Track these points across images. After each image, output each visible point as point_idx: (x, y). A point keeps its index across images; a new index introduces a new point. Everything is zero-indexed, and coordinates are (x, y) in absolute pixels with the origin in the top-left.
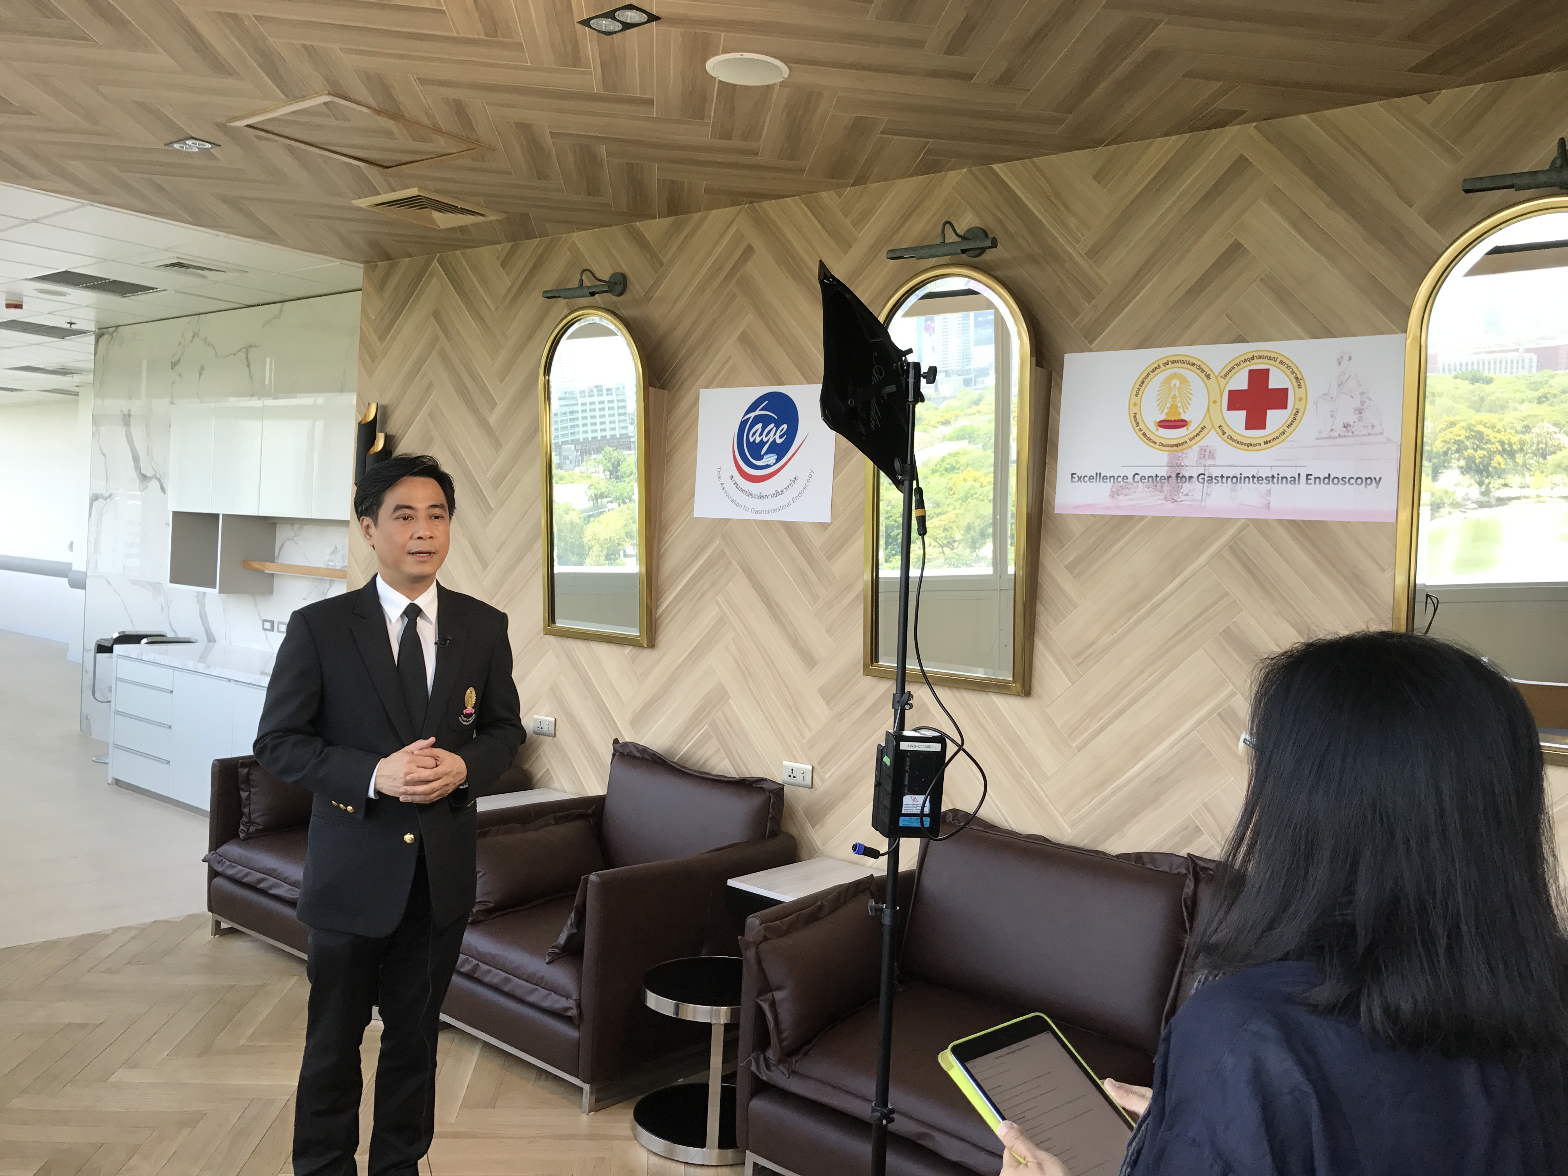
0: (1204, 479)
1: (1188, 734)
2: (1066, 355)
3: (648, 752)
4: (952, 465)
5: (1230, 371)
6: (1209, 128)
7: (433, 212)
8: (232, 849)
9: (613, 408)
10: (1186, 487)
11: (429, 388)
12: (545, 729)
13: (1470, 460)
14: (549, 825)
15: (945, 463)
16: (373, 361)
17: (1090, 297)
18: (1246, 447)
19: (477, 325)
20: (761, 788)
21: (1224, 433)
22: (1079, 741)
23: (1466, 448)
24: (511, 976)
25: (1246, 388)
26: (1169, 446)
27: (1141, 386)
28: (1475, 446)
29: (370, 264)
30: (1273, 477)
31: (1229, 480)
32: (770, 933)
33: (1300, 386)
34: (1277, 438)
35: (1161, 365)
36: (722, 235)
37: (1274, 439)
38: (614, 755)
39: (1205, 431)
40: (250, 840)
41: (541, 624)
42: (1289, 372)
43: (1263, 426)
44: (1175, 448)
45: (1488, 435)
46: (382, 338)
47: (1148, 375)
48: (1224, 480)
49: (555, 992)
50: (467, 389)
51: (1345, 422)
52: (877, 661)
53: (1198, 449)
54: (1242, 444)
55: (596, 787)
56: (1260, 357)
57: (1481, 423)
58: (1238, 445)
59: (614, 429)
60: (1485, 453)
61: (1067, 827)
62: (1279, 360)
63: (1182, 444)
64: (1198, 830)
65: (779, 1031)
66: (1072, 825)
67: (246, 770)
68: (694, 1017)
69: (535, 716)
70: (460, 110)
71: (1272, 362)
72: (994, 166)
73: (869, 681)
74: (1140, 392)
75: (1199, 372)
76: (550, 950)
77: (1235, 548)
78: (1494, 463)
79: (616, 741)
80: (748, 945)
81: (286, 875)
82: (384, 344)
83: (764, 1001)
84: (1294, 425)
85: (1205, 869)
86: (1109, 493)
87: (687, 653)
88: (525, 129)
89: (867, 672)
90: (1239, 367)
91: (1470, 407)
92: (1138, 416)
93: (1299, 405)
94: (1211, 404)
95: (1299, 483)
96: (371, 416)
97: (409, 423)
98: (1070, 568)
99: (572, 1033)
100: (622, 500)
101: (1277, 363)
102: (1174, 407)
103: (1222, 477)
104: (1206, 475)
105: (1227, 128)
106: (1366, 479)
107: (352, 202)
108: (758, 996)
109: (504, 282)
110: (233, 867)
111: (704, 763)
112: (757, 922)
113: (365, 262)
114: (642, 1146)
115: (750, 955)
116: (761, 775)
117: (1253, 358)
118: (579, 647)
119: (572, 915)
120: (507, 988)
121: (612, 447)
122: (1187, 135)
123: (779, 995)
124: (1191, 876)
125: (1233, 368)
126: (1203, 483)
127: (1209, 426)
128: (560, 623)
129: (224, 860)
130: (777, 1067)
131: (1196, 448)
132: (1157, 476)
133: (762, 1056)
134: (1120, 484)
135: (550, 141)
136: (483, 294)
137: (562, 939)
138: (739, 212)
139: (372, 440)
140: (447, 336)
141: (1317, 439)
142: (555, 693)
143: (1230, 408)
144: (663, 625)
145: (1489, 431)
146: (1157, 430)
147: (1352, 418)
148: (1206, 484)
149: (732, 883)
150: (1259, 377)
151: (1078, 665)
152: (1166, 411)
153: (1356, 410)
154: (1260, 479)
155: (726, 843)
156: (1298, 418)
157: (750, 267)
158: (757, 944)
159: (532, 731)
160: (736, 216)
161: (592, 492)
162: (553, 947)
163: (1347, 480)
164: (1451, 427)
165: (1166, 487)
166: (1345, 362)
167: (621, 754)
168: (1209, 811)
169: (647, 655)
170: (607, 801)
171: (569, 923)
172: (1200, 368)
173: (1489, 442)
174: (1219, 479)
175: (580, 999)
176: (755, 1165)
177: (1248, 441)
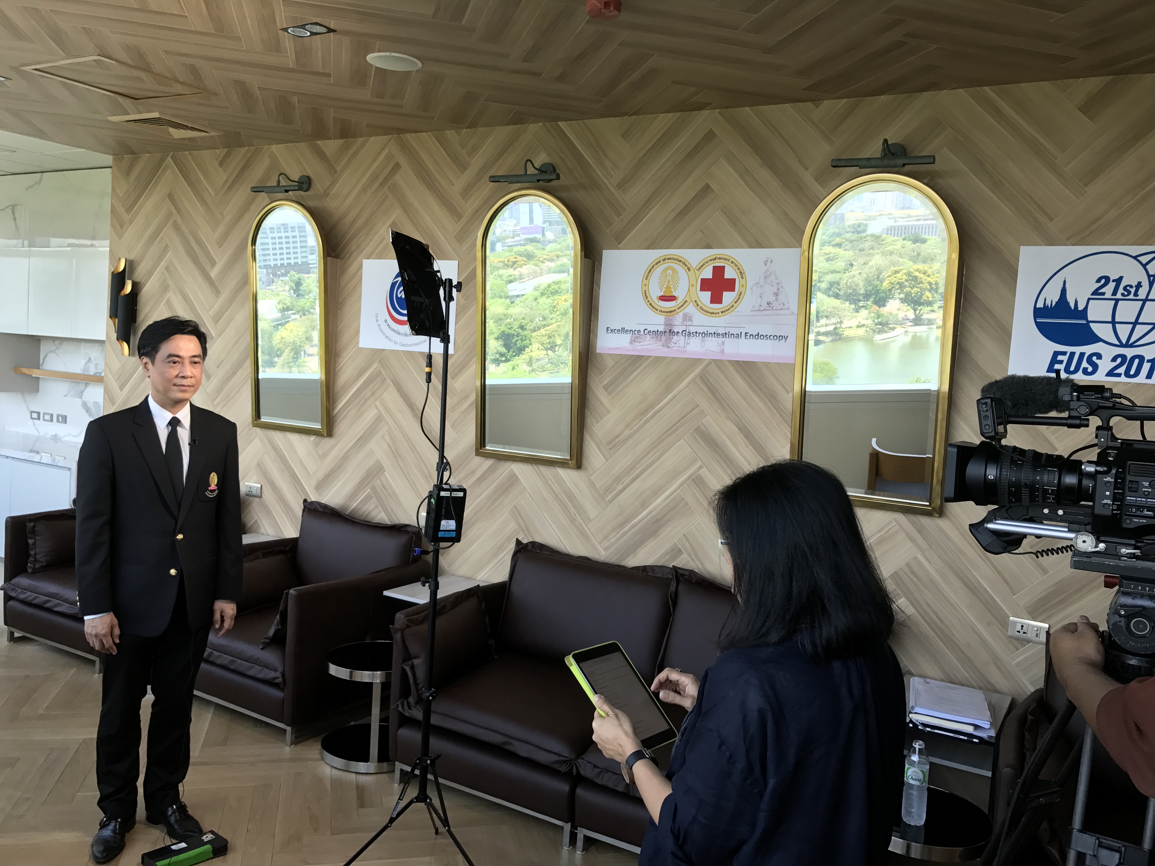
0: (685, 334)
1: (675, 491)
2: (604, 251)
3: (328, 509)
4: (556, 290)
5: (702, 266)
6: (692, 111)
7: (170, 128)
8: (23, 581)
9: (296, 242)
10: (675, 338)
11: (166, 249)
12: (254, 492)
13: (908, 294)
14: (259, 558)
15: (551, 288)
16: (122, 227)
17: (619, 215)
18: (710, 315)
19: (202, 207)
20: (407, 531)
21: (698, 305)
22: (610, 497)
23: (905, 287)
24: (235, 659)
25: (711, 277)
26: (665, 312)
27: (649, 273)
28: (912, 286)
29: (118, 156)
30: (726, 334)
31: (700, 335)
32: (411, 623)
33: (742, 278)
34: (729, 309)
35: (661, 261)
36: (379, 154)
37: (727, 310)
38: (304, 510)
39: (687, 304)
40: (36, 573)
41: (250, 420)
42: (736, 268)
43: (720, 302)
44: (669, 314)
45: (921, 279)
46: (128, 210)
47: (653, 266)
48: (698, 334)
49: (267, 668)
50: (194, 251)
51: (768, 301)
52: (485, 446)
53: (682, 315)
54: (708, 312)
55: (291, 532)
56: (720, 258)
57: (918, 270)
58: (706, 313)
59: (297, 258)
60: (919, 290)
61: (602, 551)
62: (730, 261)
63: (673, 311)
64: (680, 552)
65: (416, 685)
66: (606, 549)
67: (32, 524)
68: (362, 679)
69: (246, 483)
70: (194, 70)
71: (727, 262)
72: (559, 123)
73: (478, 459)
74: (649, 277)
75: (684, 266)
76: (263, 640)
77: (703, 377)
78: (924, 297)
79: (305, 501)
80: (397, 630)
81: (66, 597)
82: (131, 214)
83: (406, 665)
84: (739, 301)
85: (683, 575)
86: (629, 341)
87: (355, 441)
88: (240, 84)
89: (478, 453)
90: (707, 264)
91: (910, 260)
92: (647, 293)
93: (742, 290)
94: (691, 287)
95: (741, 338)
96: (121, 268)
97: (150, 274)
98: (606, 388)
99: (278, 694)
100: (304, 312)
101: (729, 263)
102: (668, 287)
103: (696, 333)
104: (687, 331)
105: (703, 111)
106: (780, 336)
107: (108, 118)
108: (402, 663)
109: (221, 176)
110: (25, 593)
111: (368, 515)
112: (403, 616)
113: (114, 155)
114: (328, 764)
115: (398, 636)
116: (407, 523)
117: (715, 259)
118: (278, 436)
119: (278, 617)
120: (232, 667)
121: (295, 271)
122: (679, 114)
123: (416, 662)
124: (674, 579)
125: (704, 264)
126: (685, 336)
127: (689, 301)
128: (264, 419)
129: (17, 588)
130: (415, 707)
131: (681, 314)
132: (658, 331)
133: (405, 702)
134: (636, 336)
135: (258, 92)
136: (207, 185)
137: (271, 632)
138: (390, 140)
139: (122, 286)
140: (178, 213)
141: (752, 311)
142: (260, 467)
143: (702, 289)
144: (338, 422)
145: (922, 275)
146: (658, 302)
147: (772, 299)
148: (687, 337)
149: (386, 593)
150: (719, 271)
151: (610, 449)
152: (664, 290)
153: (774, 294)
154: (718, 334)
155: (382, 568)
156: (741, 297)
157: (398, 178)
158: (402, 630)
159: (245, 494)
160: (388, 142)
161: (280, 306)
162: (264, 639)
163: (768, 337)
164: (895, 274)
165: (663, 338)
166: (769, 263)
167: (309, 509)
168: (687, 539)
169: (327, 442)
170: (300, 542)
171: (276, 622)
172: (684, 264)
173: (921, 282)
174: (695, 334)
175: (284, 671)
176: (402, 770)
177: (711, 311)
